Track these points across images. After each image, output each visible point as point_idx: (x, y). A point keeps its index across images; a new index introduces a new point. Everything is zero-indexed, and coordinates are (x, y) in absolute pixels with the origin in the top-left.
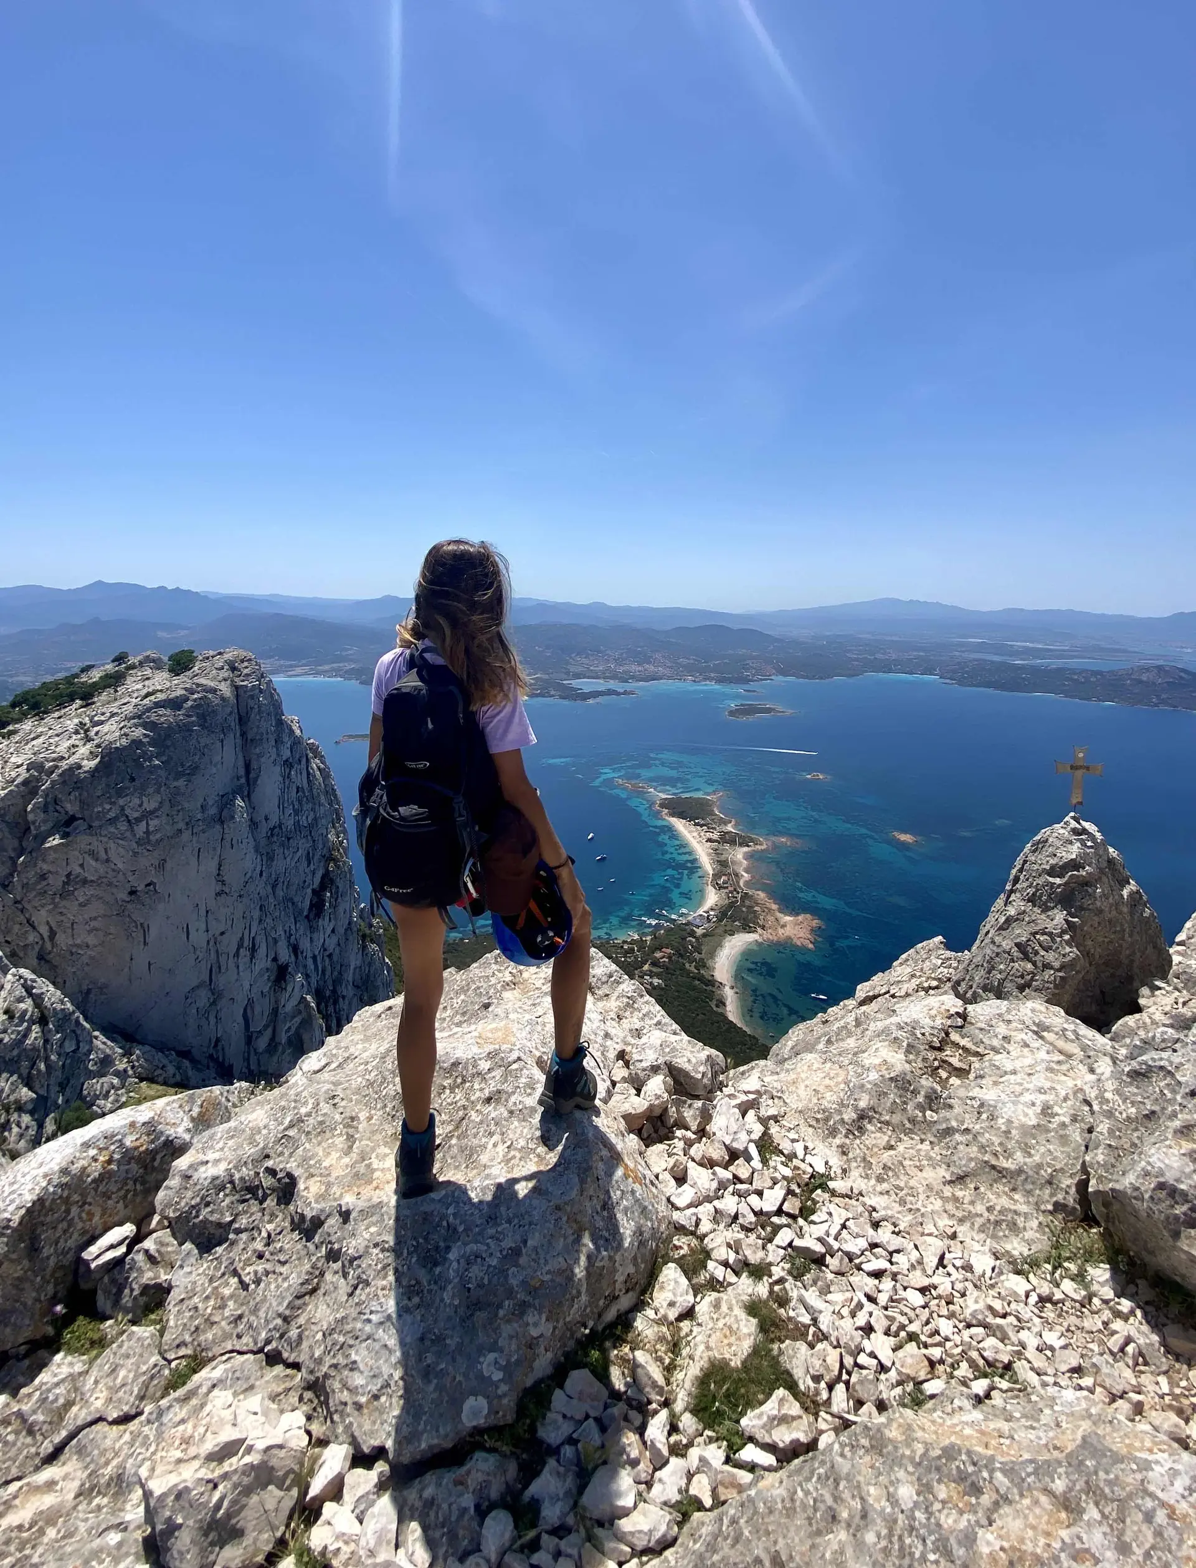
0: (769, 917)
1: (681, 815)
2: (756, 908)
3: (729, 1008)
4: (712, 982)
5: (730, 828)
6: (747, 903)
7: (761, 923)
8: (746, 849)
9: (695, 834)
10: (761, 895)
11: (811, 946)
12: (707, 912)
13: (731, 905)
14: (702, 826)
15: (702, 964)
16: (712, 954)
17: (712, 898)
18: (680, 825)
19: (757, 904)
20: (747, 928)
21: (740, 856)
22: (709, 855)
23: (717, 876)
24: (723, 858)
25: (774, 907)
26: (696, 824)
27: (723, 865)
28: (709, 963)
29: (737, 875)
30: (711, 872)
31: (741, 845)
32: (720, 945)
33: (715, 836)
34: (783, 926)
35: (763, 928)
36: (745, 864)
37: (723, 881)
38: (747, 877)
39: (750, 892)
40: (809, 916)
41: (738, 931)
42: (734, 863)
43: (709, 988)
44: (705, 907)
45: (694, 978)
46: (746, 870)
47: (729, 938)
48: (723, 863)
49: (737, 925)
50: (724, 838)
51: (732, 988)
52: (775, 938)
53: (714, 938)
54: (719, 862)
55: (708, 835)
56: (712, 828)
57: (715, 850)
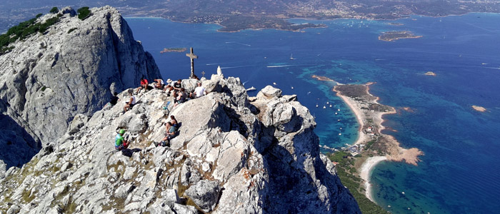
0: (393, 149)
1: (348, 95)
2: (387, 144)
3: (367, 192)
4: (359, 179)
5: (375, 102)
6: (382, 141)
7: (388, 151)
8: (384, 113)
9: (355, 105)
10: (390, 137)
11: (416, 164)
12: (359, 145)
13: (373, 142)
14: (359, 100)
15: (354, 170)
16: (360, 165)
17: (362, 138)
18: (346, 99)
19: (387, 142)
20: (380, 154)
21: (380, 117)
22: (362, 115)
23: (366, 127)
24: (370, 117)
25: (398, 144)
26: (356, 100)
27: (369, 121)
28: (358, 170)
29: (377, 127)
30: (362, 124)
31: (380, 111)
32: (364, 161)
33: (367, 106)
34: (401, 153)
35: (389, 154)
36: (382, 121)
37: (369, 130)
38: (383, 128)
39: (384, 136)
40: (417, 149)
41: (375, 155)
42: (376, 120)
43: (357, 182)
44: (358, 142)
45: (349, 177)
47: (370, 158)
48: (370, 120)
49: (375, 152)
50: (372, 107)
51: (369, 183)
52: (396, 159)
53: (362, 158)
54: (367, 119)
55: (363, 105)
56: (365, 102)
57: (366, 113)
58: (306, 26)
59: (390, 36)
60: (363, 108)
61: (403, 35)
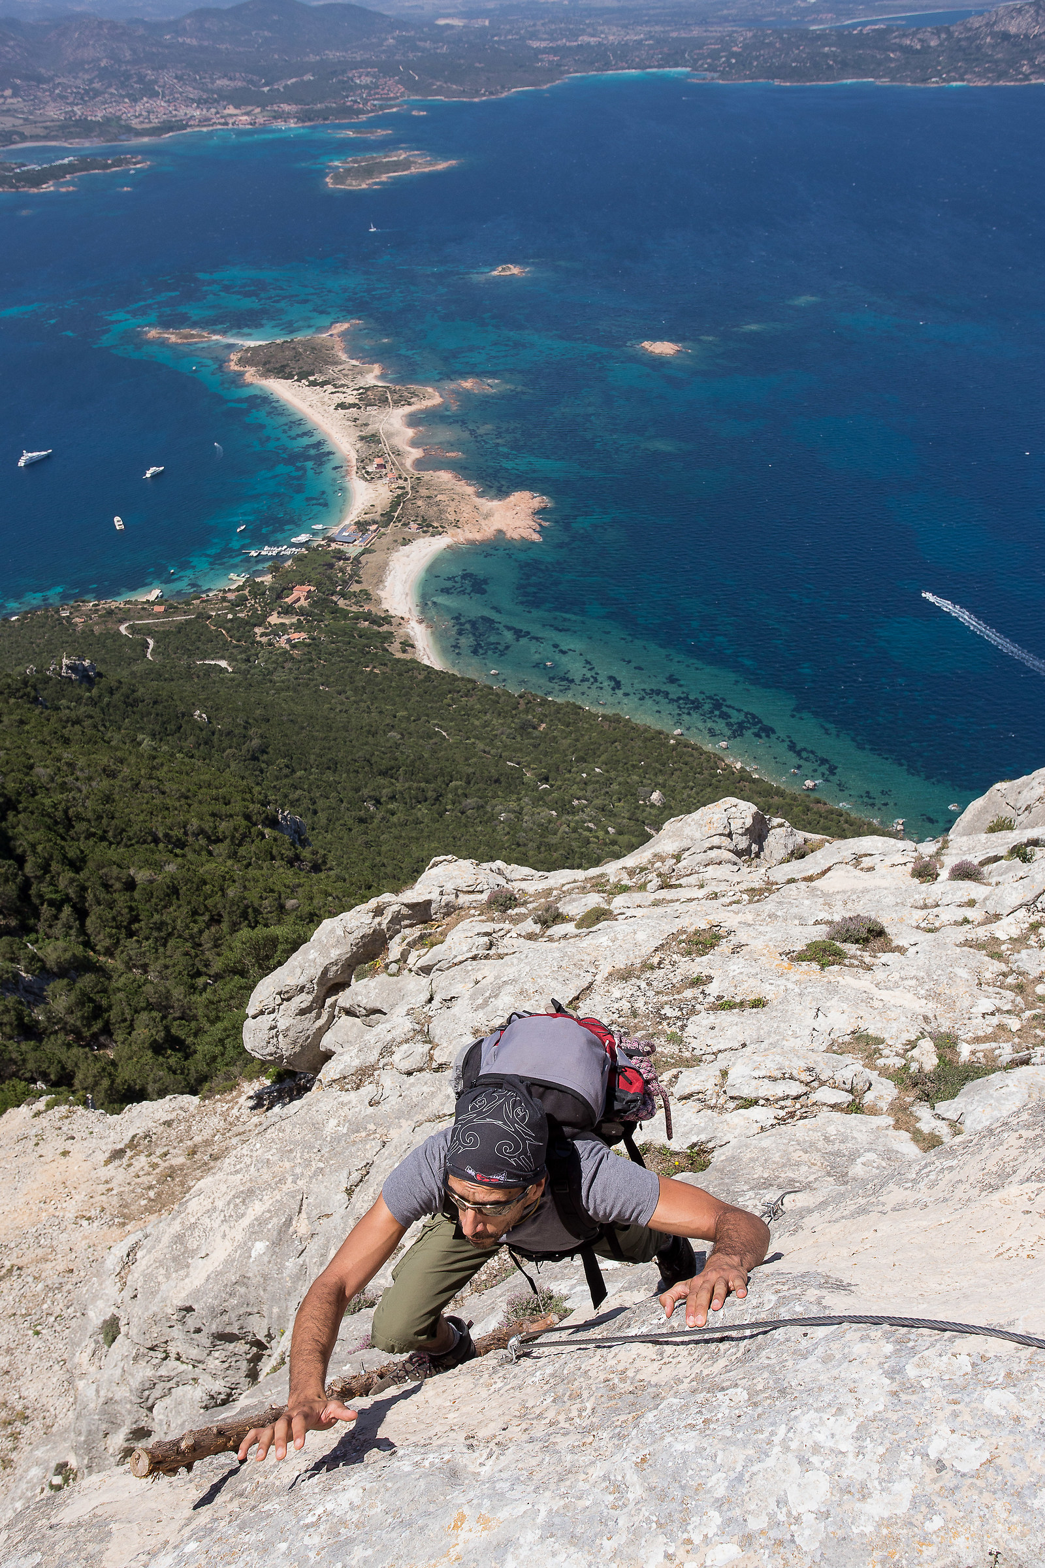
0: (464, 508)
1: (282, 372)
2: (441, 498)
3: (422, 650)
4: (385, 619)
5: (372, 379)
6: (423, 492)
7: (452, 518)
8: (408, 409)
9: (315, 400)
10: (445, 476)
11: (536, 537)
12: (359, 520)
13: (400, 501)
14: (322, 384)
15: (367, 597)
16: (379, 579)
17: (364, 496)
18: (283, 390)
19: (440, 490)
20: (430, 529)
21: (399, 422)
22: (346, 429)
23: (363, 461)
24: (370, 430)
25: (470, 490)
26: (313, 384)
27: (371, 443)
28: (377, 593)
29: (398, 454)
30: (353, 456)
31: (396, 403)
33: (350, 397)
34: (487, 516)
35: (456, 524)
36: (410, 432)
37: (377, 468)
38: (416, 453)
39: (427, 475)
40: (526, 494)
41: (415, 536)
42: (390, 435)
43: (385, 628)
44: (354, 513)
45: (356, 619)
46: (414, 443)
47: (401, 551)
48: (371, 439)
49: (412, 528)
50: (367, 398)
51: (421, 622)
52: (478, 537)
53: (379, 555)
54: (362, 438)
55: (339, 398)
56: (343, 386)
57: (355, 420)
58: (70, 169)
60: (342, 406)
61: (396, 166)
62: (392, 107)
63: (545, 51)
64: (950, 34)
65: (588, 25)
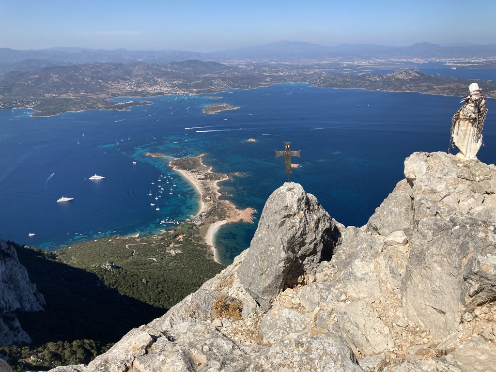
0: (232, 212)
1: (184, 168)
2: (225, 209)
3: (215, 256)
4: (205, 246)
5: (209, 171)
6: (221, 207)
7: (228, 215)
8: (218, 181)
9: (192, 177)
10: (227, 202)
11: (252, 222)
12: (201, 214)
13: (213, 209)
14: (195, 172)
15: (200, 239)
16: (205, 233)
17: (203, 207)
18: (184, 173)
19: (225, 206)
20: (221, 218)
21: (215, 185)
22: (200, 186)
23: (204, 196)
24: (207, 187)
25: (234, 207)
26: (192, 172)
28: (204, 238)
29: (214, 194)
30: (202, 194)
31: (215, 179)
32: (207, 229)
33: (202, 176)
34: (239, 215)
35: (229, 217)
36: (218, 188)
37: (207, 198)
38: (219, 194)
39: (222, 201)
40: (251, 209)
41: (216, 220)
42: (213, 188)
43: (204, 249)
44: (200, 212)
45: (196, 246)
46: (219, 191)
47: (212, 225)
48: (207, 189)
49: (216, 218)
50: (208, 177)
51: (215, 247)
52: (235, 221)
53: (205, 226)
54: (205, 189)
55: (199, 176)
56: (201, 173)
57: (203, 183)
58: (131, 104)
59: (213, 110)
60: (200, 179)
61: (223, 107)
62: (223, 90)
63: (268, 76)
64: (382, 78)
65: (281, 70)
